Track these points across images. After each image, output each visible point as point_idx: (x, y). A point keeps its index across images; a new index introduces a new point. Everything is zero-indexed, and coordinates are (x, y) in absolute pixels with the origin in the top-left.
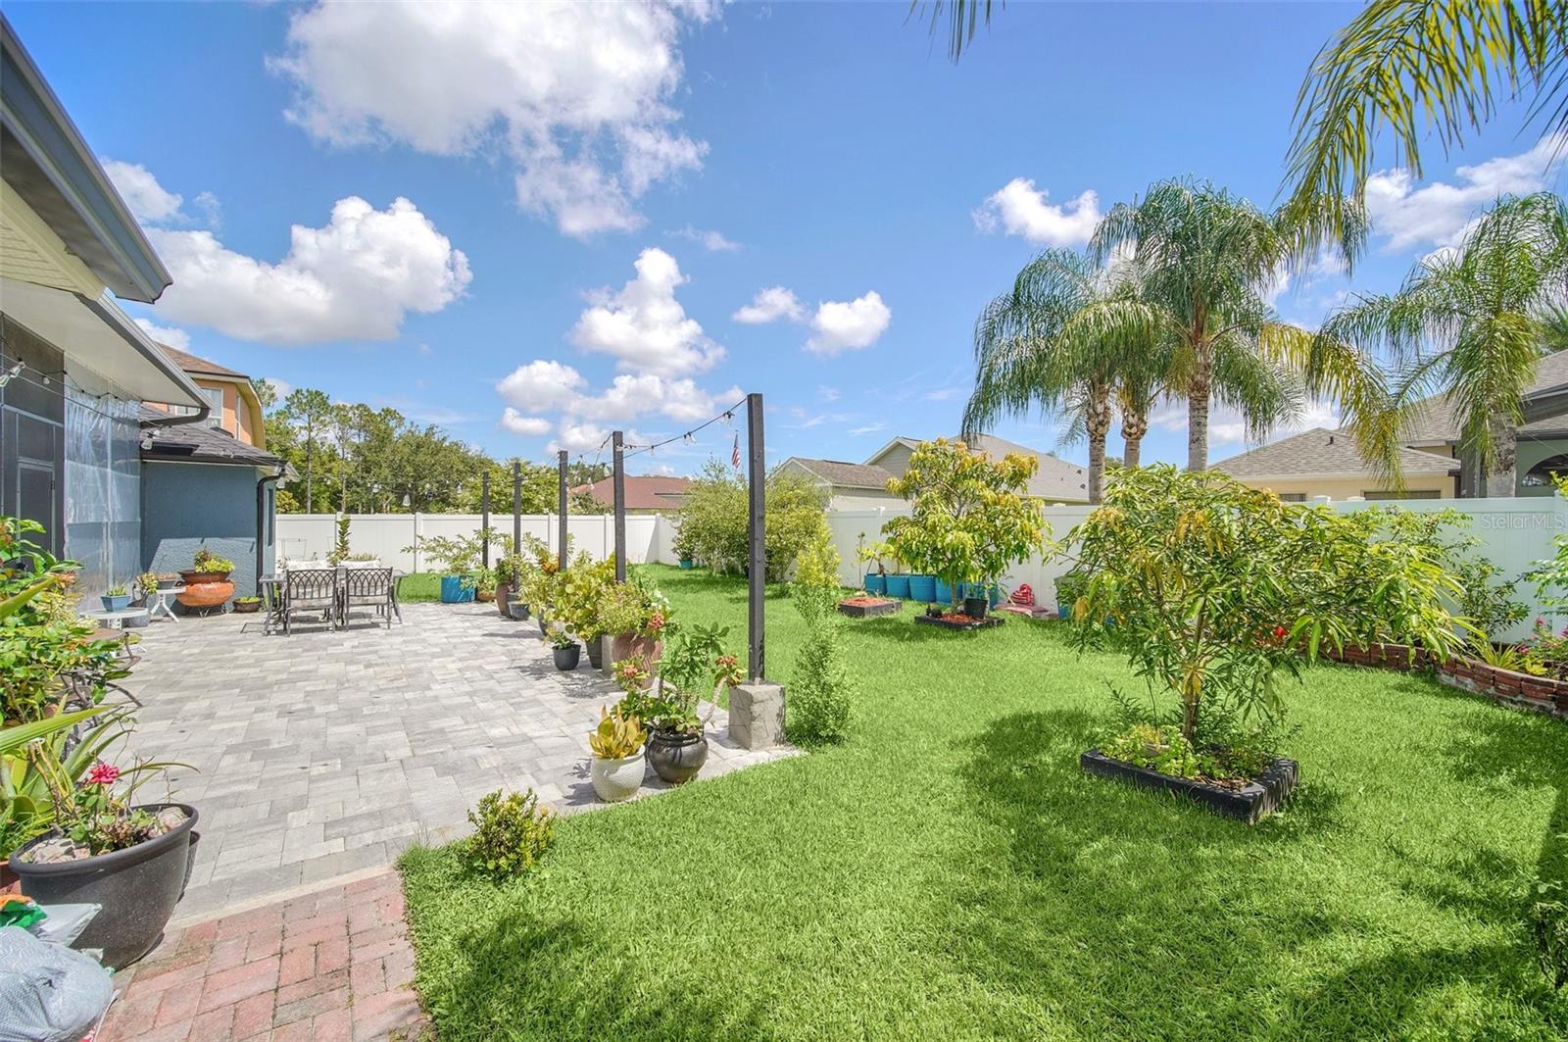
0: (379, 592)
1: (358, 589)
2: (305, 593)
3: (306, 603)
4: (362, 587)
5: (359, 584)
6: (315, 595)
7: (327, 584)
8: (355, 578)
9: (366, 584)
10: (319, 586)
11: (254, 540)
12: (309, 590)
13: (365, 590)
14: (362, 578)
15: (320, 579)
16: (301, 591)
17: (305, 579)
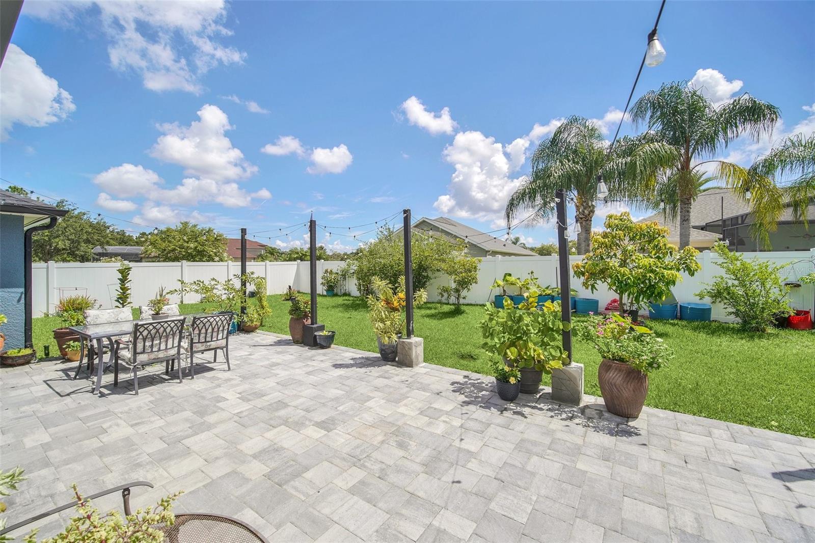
0: (220, 336)
1: (202, 335)
2: (152, 346)
3: (153, 356)
4: (206, 333)
5: (203, 331)
6: (163, 347)
7: (174, 335)
8: (201, 325)
9: (210, 330)
10: (167, 337)
11: (23, 290)
12: (156, 342)
13: (209, 335)
14: (207, 325)
15: (168, 330)
16: (148, 344)
17: (153, 332)
